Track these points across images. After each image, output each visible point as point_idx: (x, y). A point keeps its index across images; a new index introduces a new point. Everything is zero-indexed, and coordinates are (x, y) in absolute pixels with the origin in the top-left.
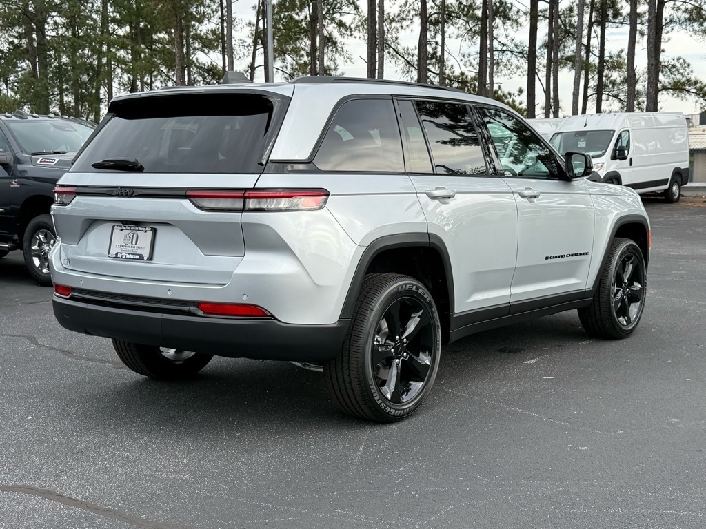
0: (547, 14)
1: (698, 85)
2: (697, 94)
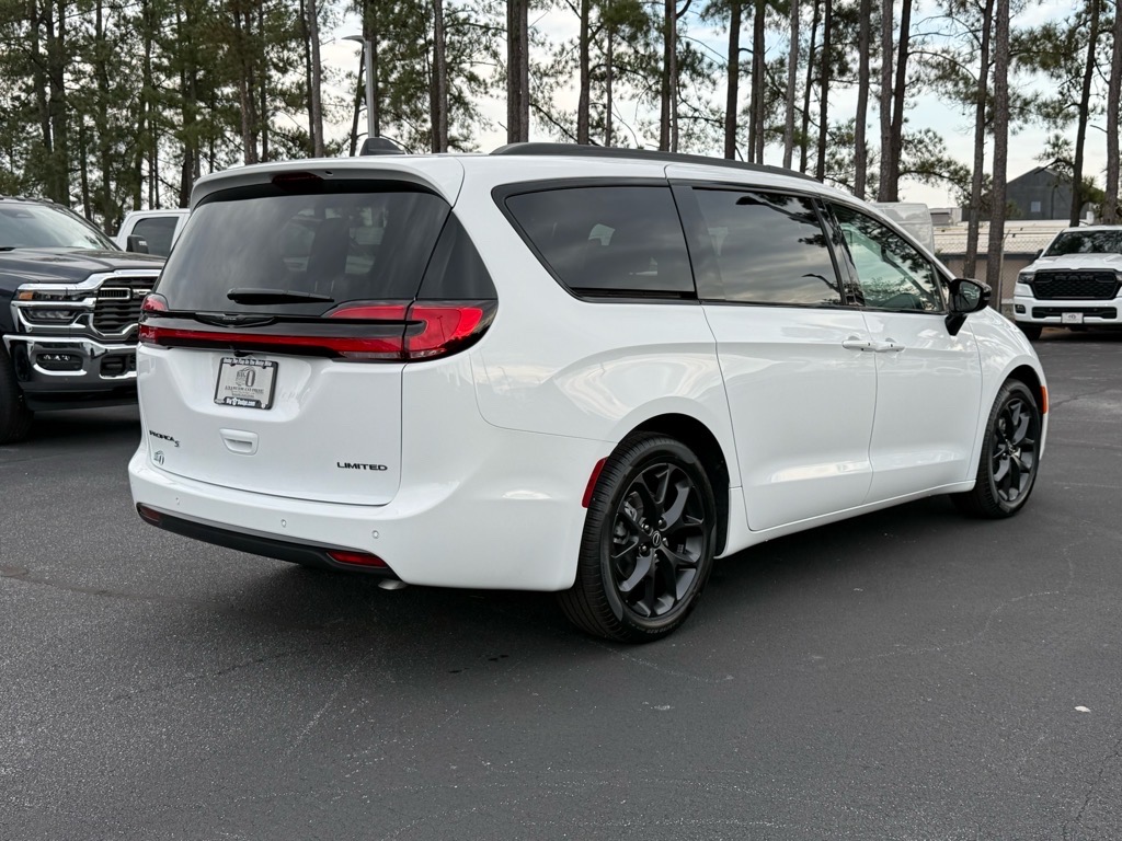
0: (750, 67)
1: (952, 168)
2: (950, 179)
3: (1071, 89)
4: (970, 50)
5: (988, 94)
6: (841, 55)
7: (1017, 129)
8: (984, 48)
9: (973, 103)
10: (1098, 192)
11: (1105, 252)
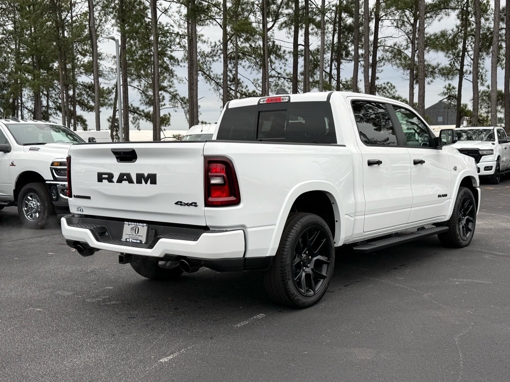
3: (455, 63)
4: (407, 44)
5: (415, 65)
6: (346, 47)
7: (430, 82)
8: (413, 43)
9: (408, 69)
10: (469, 111)
11: (473, 140)
